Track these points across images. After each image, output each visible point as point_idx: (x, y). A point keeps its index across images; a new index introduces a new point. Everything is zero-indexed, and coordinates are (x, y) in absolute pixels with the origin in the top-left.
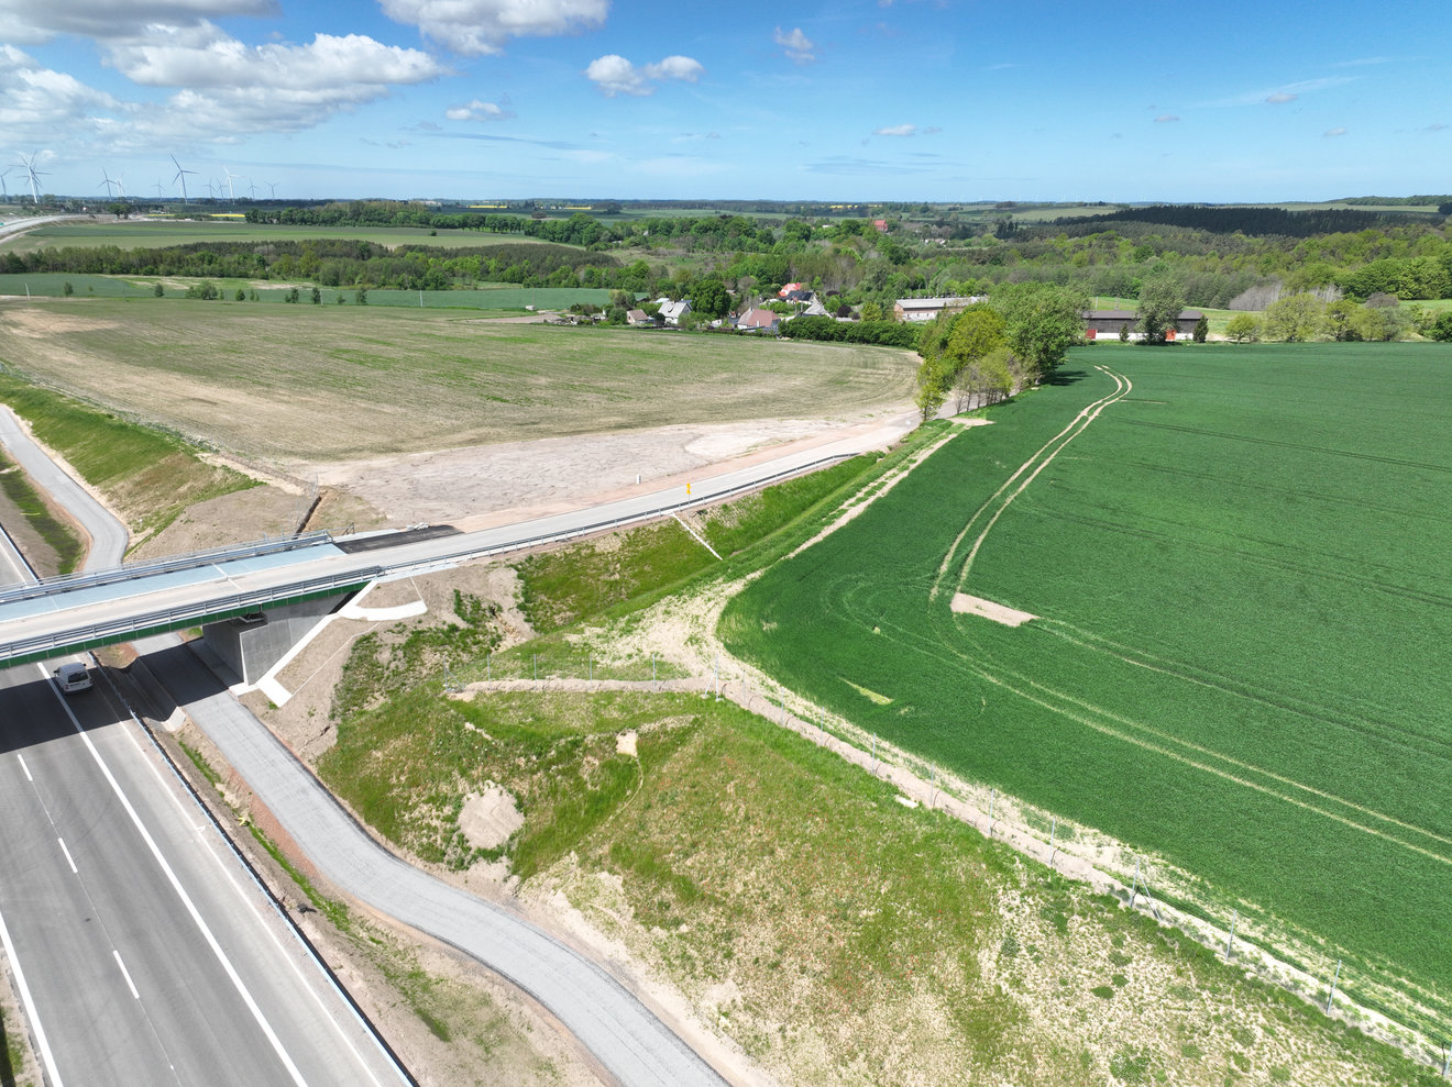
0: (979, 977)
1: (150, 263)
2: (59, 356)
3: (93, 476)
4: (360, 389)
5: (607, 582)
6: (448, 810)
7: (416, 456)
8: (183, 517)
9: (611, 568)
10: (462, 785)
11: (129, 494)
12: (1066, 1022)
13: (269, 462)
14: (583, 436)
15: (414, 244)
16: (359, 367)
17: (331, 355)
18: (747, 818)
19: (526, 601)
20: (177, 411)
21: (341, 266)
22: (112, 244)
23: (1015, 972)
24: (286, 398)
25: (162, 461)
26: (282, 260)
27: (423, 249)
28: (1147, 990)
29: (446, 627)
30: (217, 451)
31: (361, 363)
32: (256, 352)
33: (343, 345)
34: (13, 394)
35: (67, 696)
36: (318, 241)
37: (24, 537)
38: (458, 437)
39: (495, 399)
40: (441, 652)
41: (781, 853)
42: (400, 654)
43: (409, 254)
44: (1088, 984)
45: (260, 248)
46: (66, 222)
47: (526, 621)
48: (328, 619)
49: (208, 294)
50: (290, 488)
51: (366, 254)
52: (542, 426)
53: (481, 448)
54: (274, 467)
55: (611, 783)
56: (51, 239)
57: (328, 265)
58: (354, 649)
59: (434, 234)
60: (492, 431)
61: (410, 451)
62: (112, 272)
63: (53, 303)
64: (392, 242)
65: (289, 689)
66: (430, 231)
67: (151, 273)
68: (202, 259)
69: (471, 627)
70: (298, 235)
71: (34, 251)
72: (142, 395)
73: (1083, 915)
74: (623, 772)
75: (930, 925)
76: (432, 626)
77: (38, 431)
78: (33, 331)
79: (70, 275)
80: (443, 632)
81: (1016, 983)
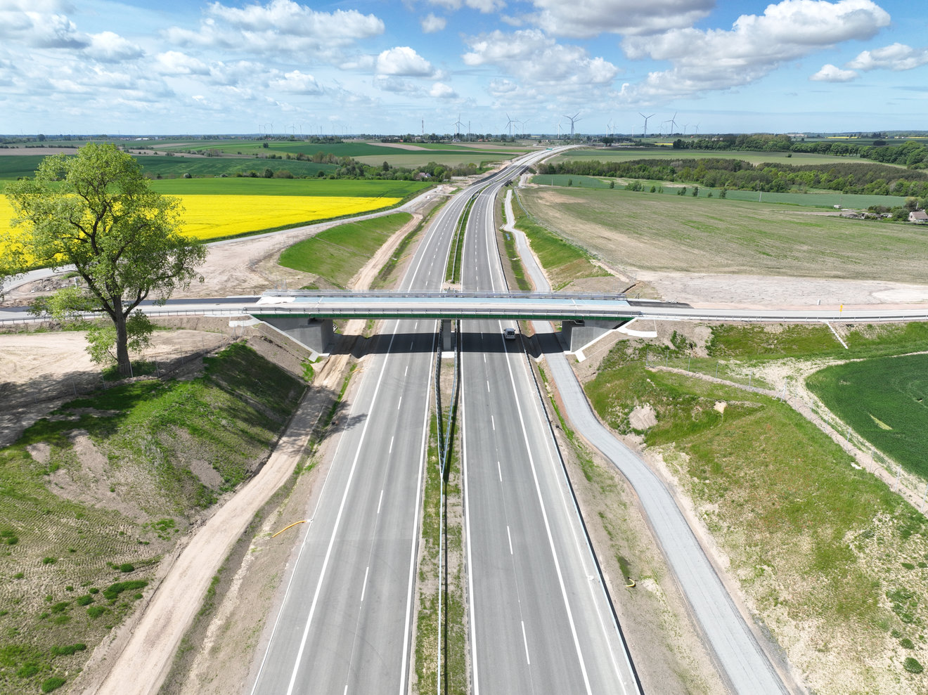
0: (841, 539)
1: (613, 171)
2: (554, 214)
3: (546, 264)
4: (688, 241)
5: (764, 348)
6: (626, 410)
7: (696, 274)
8: (571, 284)
9: (771, 342)
10: (636, 402)
11: (557, 274)
12: (876, 570)
13: (621, 267)
14: (805, 278)
15: (771, 162)
16: (695, 230)
17: (684, 224)
18: (763, 450)
19: (712, 345)
20: (591, 241)
21: (718, 175)
22: (597, 160)
23: (863, 543)
24: (646, 241)
25: (575, 261)
26: (684, 171)
27: (776, 166)
29: (664, 346)
30: (600, 260)
31: (698, 228)
32: (645, 219)
33: (694, 219)
34: (528, 228)
35: (506, 340)
36: (709, 159)
37: (512, 284)
38: (727, 269)
39: (764, 253)
40: (658, 357)
41: (771, 467)
42: (637, 352)
43: (766, 169)
44: (902, 561)
45: (674, 163)
46: (580, 148)
47: (708, 355)
48: (611, 331)
49: (636, 188)
50: (623, 279)
51: (737, 168)
52: (781, 270)
53: (735, 276)
54: (622, 270)
55: (705, 421)
56: (571, 157)
57: (711, 174)
58: (617, 345)
59: (790, 156)
60: (748, 268)
61: (694, 272)
62: (594, 175)
63: (562, 190)
64: (756, 160)
65: (586, 356)
66: (787, 154)
67: (612, 176)
68: (640, 169)
69: (677, 350)
70: (697, 156)
71: (561, 163)
72: (580, 233)
74: (714, 418)
75: (829, 514)
76: (657, 344)
77: (532, 245)
78: (547, 201)
79: (572, 175)
80: (661, 348)
81: (860, 548)
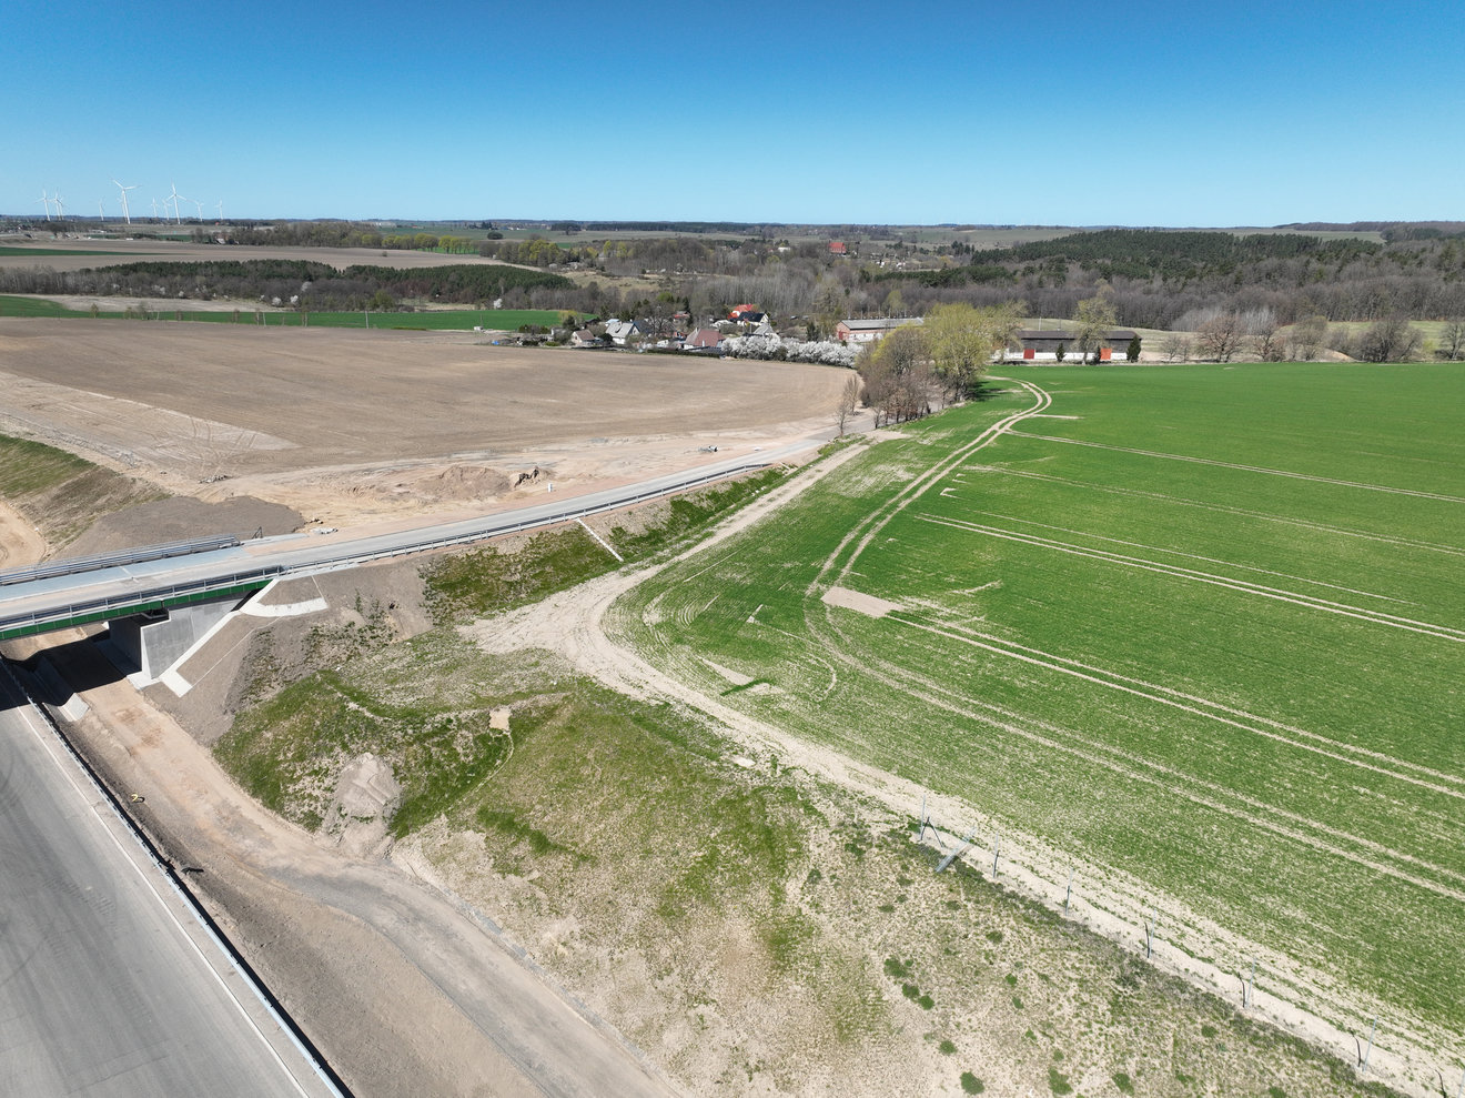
0: (785, 902)
6: (327, 781)
9: (513, 570)
18: (602, 780)
23: (816, 896)
28: (923, 905)
41: (628, 808)
43: (358, 275)
44: (875, 903)
45: (204, 268)
48: (232, 613)
49: (144, 315)
51: (314, 274)
55: (482, 755)
58: (253, 643)
59: (385, 255)
64: (342, 261)
65: (190, 681)
66: (381, 251)
67: (88, 293)
73: (880, 847)
74: (495, 745)
81: (816, 905)
